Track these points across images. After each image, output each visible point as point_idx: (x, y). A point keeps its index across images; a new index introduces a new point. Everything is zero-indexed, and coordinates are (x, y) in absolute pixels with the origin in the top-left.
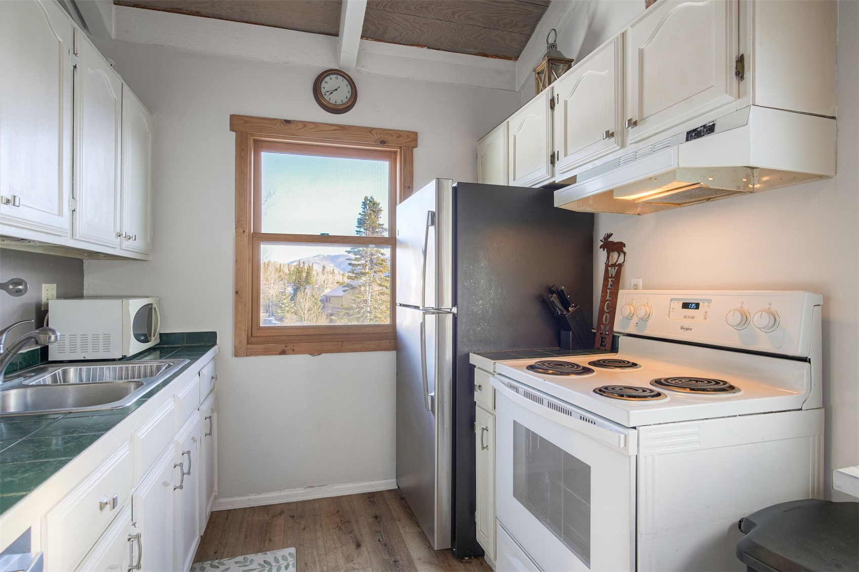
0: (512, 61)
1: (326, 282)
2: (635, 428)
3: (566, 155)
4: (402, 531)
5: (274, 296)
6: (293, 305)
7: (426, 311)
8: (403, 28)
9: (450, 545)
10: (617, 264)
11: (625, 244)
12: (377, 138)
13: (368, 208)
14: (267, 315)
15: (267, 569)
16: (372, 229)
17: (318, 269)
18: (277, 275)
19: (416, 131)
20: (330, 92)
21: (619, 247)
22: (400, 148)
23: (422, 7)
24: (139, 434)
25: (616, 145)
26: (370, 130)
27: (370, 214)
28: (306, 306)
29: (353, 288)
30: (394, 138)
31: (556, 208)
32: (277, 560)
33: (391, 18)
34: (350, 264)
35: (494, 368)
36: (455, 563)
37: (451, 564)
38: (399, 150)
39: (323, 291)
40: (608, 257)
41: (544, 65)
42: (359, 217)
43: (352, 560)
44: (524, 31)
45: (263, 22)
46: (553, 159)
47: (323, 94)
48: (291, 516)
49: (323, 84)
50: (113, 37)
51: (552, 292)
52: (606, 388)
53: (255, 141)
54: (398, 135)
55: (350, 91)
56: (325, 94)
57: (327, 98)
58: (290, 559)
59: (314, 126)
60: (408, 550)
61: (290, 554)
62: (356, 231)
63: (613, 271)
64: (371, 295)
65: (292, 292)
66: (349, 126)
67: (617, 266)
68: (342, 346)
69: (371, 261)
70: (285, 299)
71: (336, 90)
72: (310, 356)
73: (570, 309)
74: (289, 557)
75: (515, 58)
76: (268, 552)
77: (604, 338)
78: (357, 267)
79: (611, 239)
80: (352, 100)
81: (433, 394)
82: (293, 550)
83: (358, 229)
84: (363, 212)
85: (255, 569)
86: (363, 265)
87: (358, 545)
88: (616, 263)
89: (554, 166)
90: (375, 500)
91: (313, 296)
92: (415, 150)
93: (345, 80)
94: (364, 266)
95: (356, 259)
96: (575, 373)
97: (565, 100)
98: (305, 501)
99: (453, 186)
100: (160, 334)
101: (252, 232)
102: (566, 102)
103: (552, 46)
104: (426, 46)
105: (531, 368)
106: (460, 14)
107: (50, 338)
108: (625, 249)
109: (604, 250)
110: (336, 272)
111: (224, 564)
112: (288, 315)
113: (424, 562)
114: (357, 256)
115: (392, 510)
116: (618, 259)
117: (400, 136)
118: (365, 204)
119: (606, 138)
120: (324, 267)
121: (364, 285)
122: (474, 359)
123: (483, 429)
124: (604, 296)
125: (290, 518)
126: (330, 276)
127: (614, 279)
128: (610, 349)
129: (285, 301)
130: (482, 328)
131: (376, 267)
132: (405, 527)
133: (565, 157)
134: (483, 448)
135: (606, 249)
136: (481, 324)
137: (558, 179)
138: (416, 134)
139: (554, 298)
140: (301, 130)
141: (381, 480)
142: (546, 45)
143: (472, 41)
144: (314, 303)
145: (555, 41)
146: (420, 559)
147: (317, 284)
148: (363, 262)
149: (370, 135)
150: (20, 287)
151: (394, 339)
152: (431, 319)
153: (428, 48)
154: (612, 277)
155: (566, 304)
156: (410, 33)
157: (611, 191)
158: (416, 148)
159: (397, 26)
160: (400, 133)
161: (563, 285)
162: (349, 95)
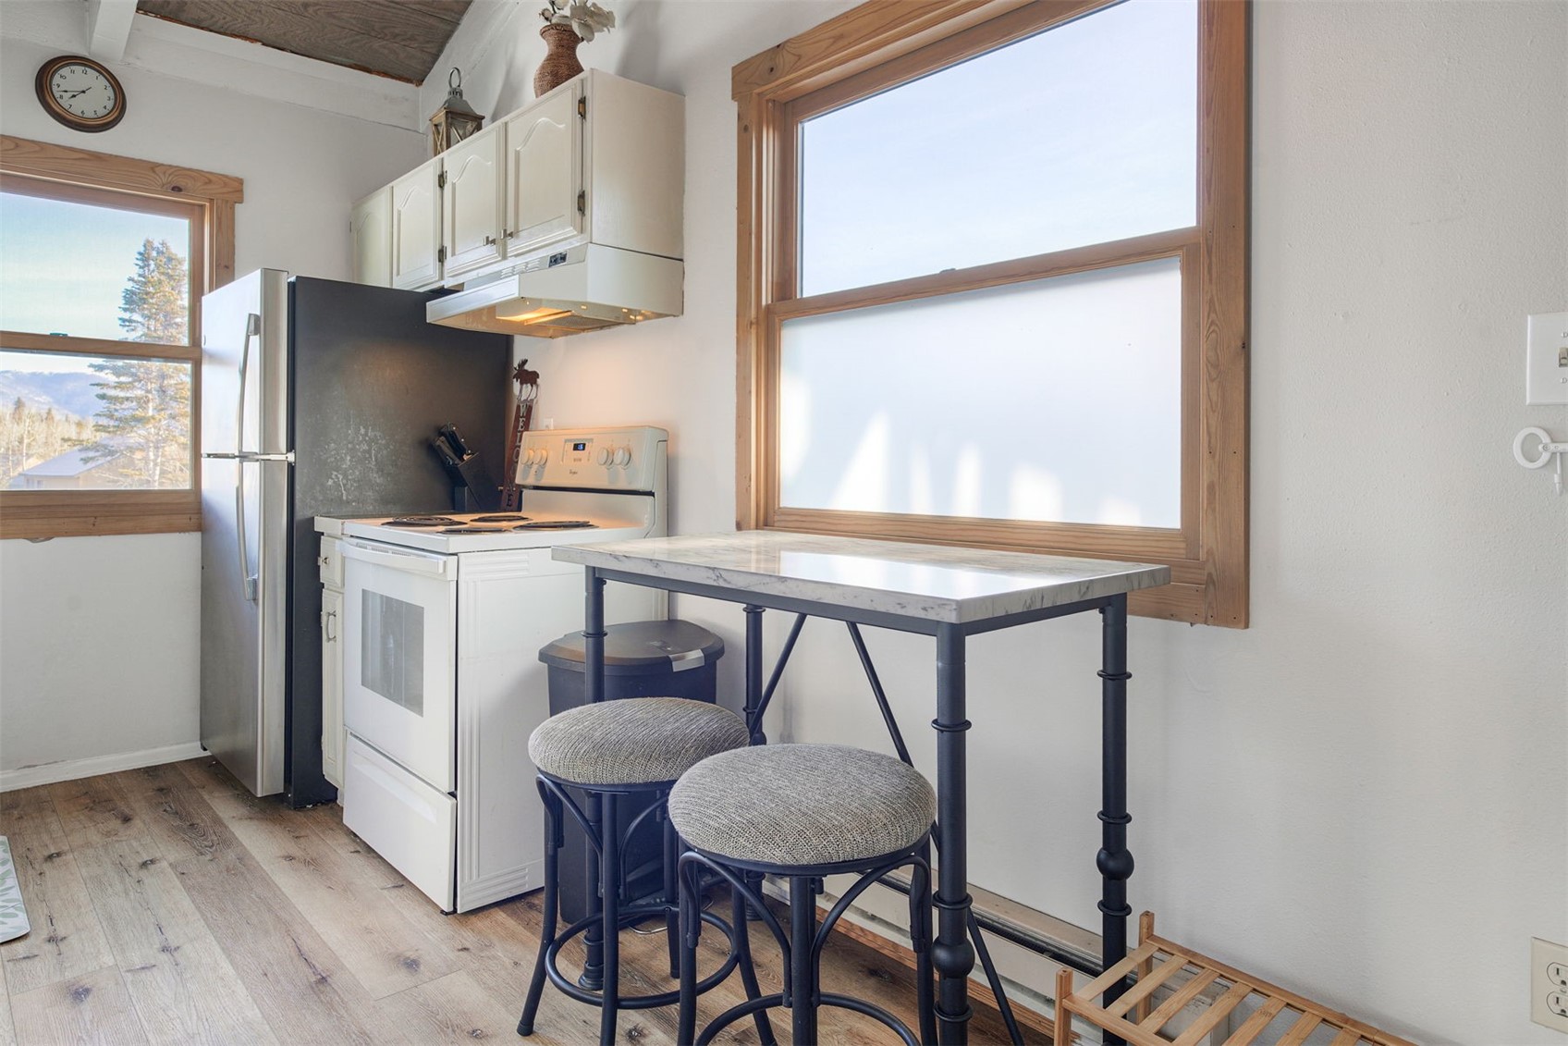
0: (412, 86)
1: (26, 441)
2: (456, 554)
3: (453, 254)
4: (205, 797)
7: (243, 457)
9: (282, 788)
10: (528, 400)
11: (539, 374)
12: (165, 180)
13: (152, 267)
16: (165, 316)
19: (241, 177)
20: (70, 94)
21: (533, 378)
22: (211, 200)
25: (497, 255)
26: (153, 167)
27: (160, 282)
29: (110, 452)
30: (199, 184)
31: (430, 323)
34: (103, 397)
35: (343, 529)
37: (283, 816)
38: (208, 204)
39: (18, 463)
40: (521, 391)
41: (441, 118)
42: (129, 288)
43: (117, 835)
46: (442, 255)
47: (57, 95)
49: (57, 79)
51: (442, 434)
54: (207, 181)
55: (112, 96)
56: (61, 97)
57: (64, 103)
59: (37, 148)
60: (214, 812)
62: (120, 319)
63: (523, 410)
64: (161, 469)
66: (109, 155)
67: (528, 403)
68: (94, 525)
69: (162, 391)
71: (84, 92)
72: (28, 542)
73: (466, 457)
75: (419, 80)
77: (510, 495)
78: (121, 403)
79: (527, 367)
80: (116, 115)
81: (256, 577)
83: (127, 315)
84: (140, 275)
86: (138, 399)
87: (127, 820)
88: (527, 398)
89: (442, 265)
90: (161, 774)
92: (238, 206)
93: (101, 78)
94: (142, 402)
95: (119, 386)
97: (451, 180)
98: (17, 791)
99: (289, 280)
102: (454, 185)
103: (456, 93)
104: (260, 41)
105: (390, 523)
108: (538, 381)
109: (518, 381)
110: (57, 416)
114: (123, 379)
115: (191, 780)
116: (530, 393)
117: (210, 181)
118: (144, 258)
119: (486, 244)
120: (19, 404)
121: (141, 448)
122: (321, 524)
123: (329, 614)
124: (513, 442)
126: (40, 428)
127: (524, 419)
128: (516, 508)
130: (334, 482)
131: (174, 404)
132: (210, 793)
133: (452, 256)
134: (329, 639)
135: (520, 380)
136: (333, 477)
137: (446, 285)
138: (241, 182)
139: (441, 442)
140: (10, 152)
142: (448, 89)
143: (341, 47)
145: (460, 86)
148: (139, 393)
149: (153, 174)
151: (197, 513)
152: (253, 470)
153: (264, 44)
154: (523, 417)
155: (459, 451)
156: (228, 18)
157: (492, 310)
158: (240, 205)
159: (206, 6)
160: (210, 177)
161: (454, 425)
162: (110, 105)
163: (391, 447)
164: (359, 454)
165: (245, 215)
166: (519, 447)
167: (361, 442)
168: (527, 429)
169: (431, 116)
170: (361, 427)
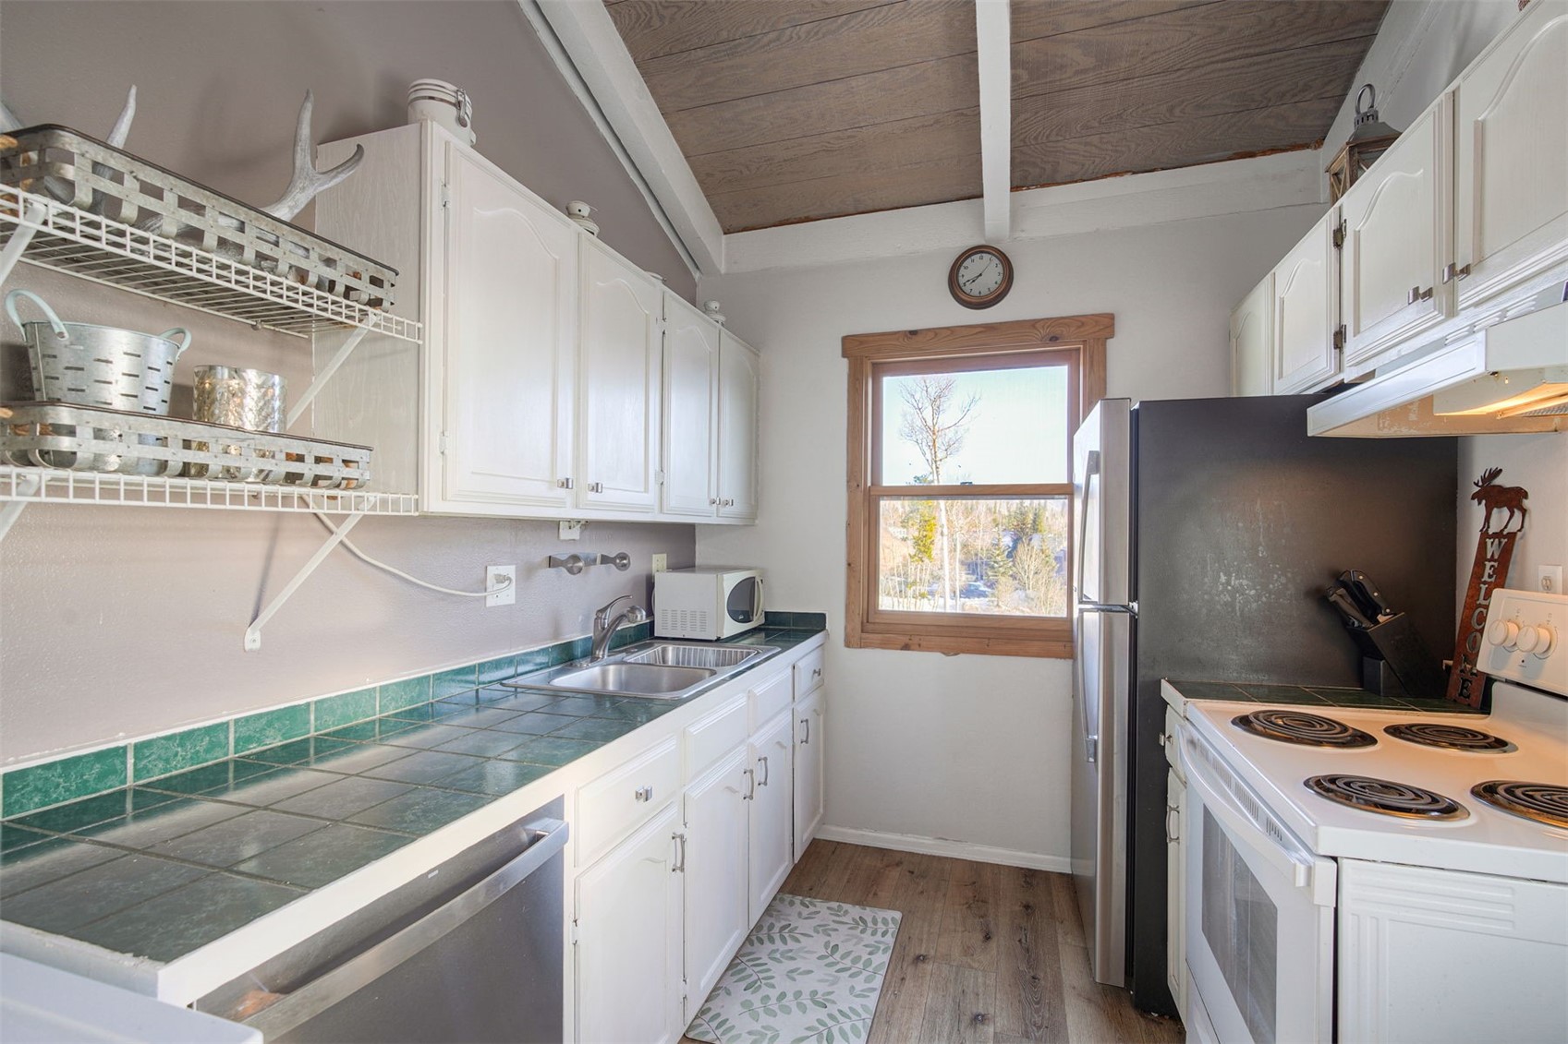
0: (1309, 150)
3: (1357, 332)
4: (1060, 939)
5: (985, 549)
6: (1011, 564)
8: (1084, 156)
9: (1123, 982)
10: (1505, 533)
11: (1526, 493)
12: (1044, 333)
14: (974, 577)
15: (861, 928)
17: (1054, 507)
18: (989, 519)
19: (1112, 312)
20: (971, 280)
21: (1514, 499)
22: (1084, 342)
23: (1112, 118)
24: (692, 730)
25: (1436, 313)
26: (1033, 324)
28: (1032, 567)
30: (1072, 329)
31: (1313, 437)
32: (875, 922)
33: (1062, 149)
35: (1185, 711)
36: (1132, 1014)
37: (1123, 1013)
38: (1082, 346)
40: (1487, 519)
41: (1344, 158)
43: (973, 955)
44: (1327, 91)
45: (883, 207)
46: (1339, 338)
47: (961, 285)
48: (910, 872)
49: (962, 271)
50: (723, 272)
51: (1339, 583)
52: (1333, 780)
53: (874, 364)
54: (1080, 324)
55: (1002, 271)
56: (966, 285)
57: (967, 289)
58: (891, 925)
59: (949, 332)
60: (1059, 968)
61: (893, 919)
63: (1492, 549)
65: (1011, 545)
66: (1001, 323)
67: (1505, 537)
70: (998, 555)
71: (981, 274)
72: (943, 656)
73: (1381, 618)
74: (890, 922)
75: (1317, 142)
76: (868, 908)
77: (1468, 680)
79: (1498, 481)
80: (1006, 285)
81: (1096, 737)
82: (898, 915)
85: (847, 923)
87: (987, 938)
88: (1502, 530)
89: (1341, 352)
90: (1035, 883)
91: (1043, 551)
92: (1110, 342)
93: (993, 257)
96: (1330, 743)
97: (1355, 231)
98: (934, 856)
99: (1135, 408)
100: (766, 613)
101: (869, 484)
102: (1355, 235)
103: (1366, 117)
105: (1244, 722)
106: (1182, 107)
107: (637, 617)
108: (1526, 503)
109: (1480, 503)
111: (815, 906)
112: (1003, 579)
113: (1079, 995)
115: (1056, 904)
116: (1508, 522)
117: (1083, 324)
119: (1414, 301)
122: (1168, 693)
123: (1172, 809)
124: (1472, 597)
125: (908, 874)
127: (1496, 564)
128: (1475, 706)
129: (999, 558)
132: (1066, 934)
133: (1354, 336)
134: (1172, 838)
135: (1484, 502)
137: (1347, 376)
138: (1112, 316)
139: (1338, 596)
140: (931, 342)
141: (1048, 854)
142: (1355, 119)
143: (1215, 140)
144: (1044, 562)
145: (1372, 107)
146: (1074, 988)
147: (1050, 532)
149: (1033, 331)
150: (625, 561)
151: (1070, 642)
152: (1092, 620)
154: (1492, 559)
155: (1370, 610)
156: (1097, 160)
157: (1427, 402)
158: (1111, 340)
159: (1074, 157)
160: (1083, 320)
161: (1362, 573)
162: (999, 279)
163: (1264, 599)
164: (1218, 607)
165: (1117, 349)
166: (1487, 607)
167: (1222, 592)
168: (1501, 583)
169: (1329, 163)
170: (1221, 574)
